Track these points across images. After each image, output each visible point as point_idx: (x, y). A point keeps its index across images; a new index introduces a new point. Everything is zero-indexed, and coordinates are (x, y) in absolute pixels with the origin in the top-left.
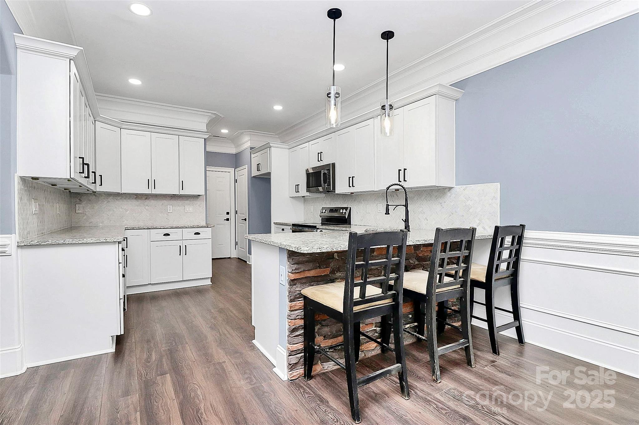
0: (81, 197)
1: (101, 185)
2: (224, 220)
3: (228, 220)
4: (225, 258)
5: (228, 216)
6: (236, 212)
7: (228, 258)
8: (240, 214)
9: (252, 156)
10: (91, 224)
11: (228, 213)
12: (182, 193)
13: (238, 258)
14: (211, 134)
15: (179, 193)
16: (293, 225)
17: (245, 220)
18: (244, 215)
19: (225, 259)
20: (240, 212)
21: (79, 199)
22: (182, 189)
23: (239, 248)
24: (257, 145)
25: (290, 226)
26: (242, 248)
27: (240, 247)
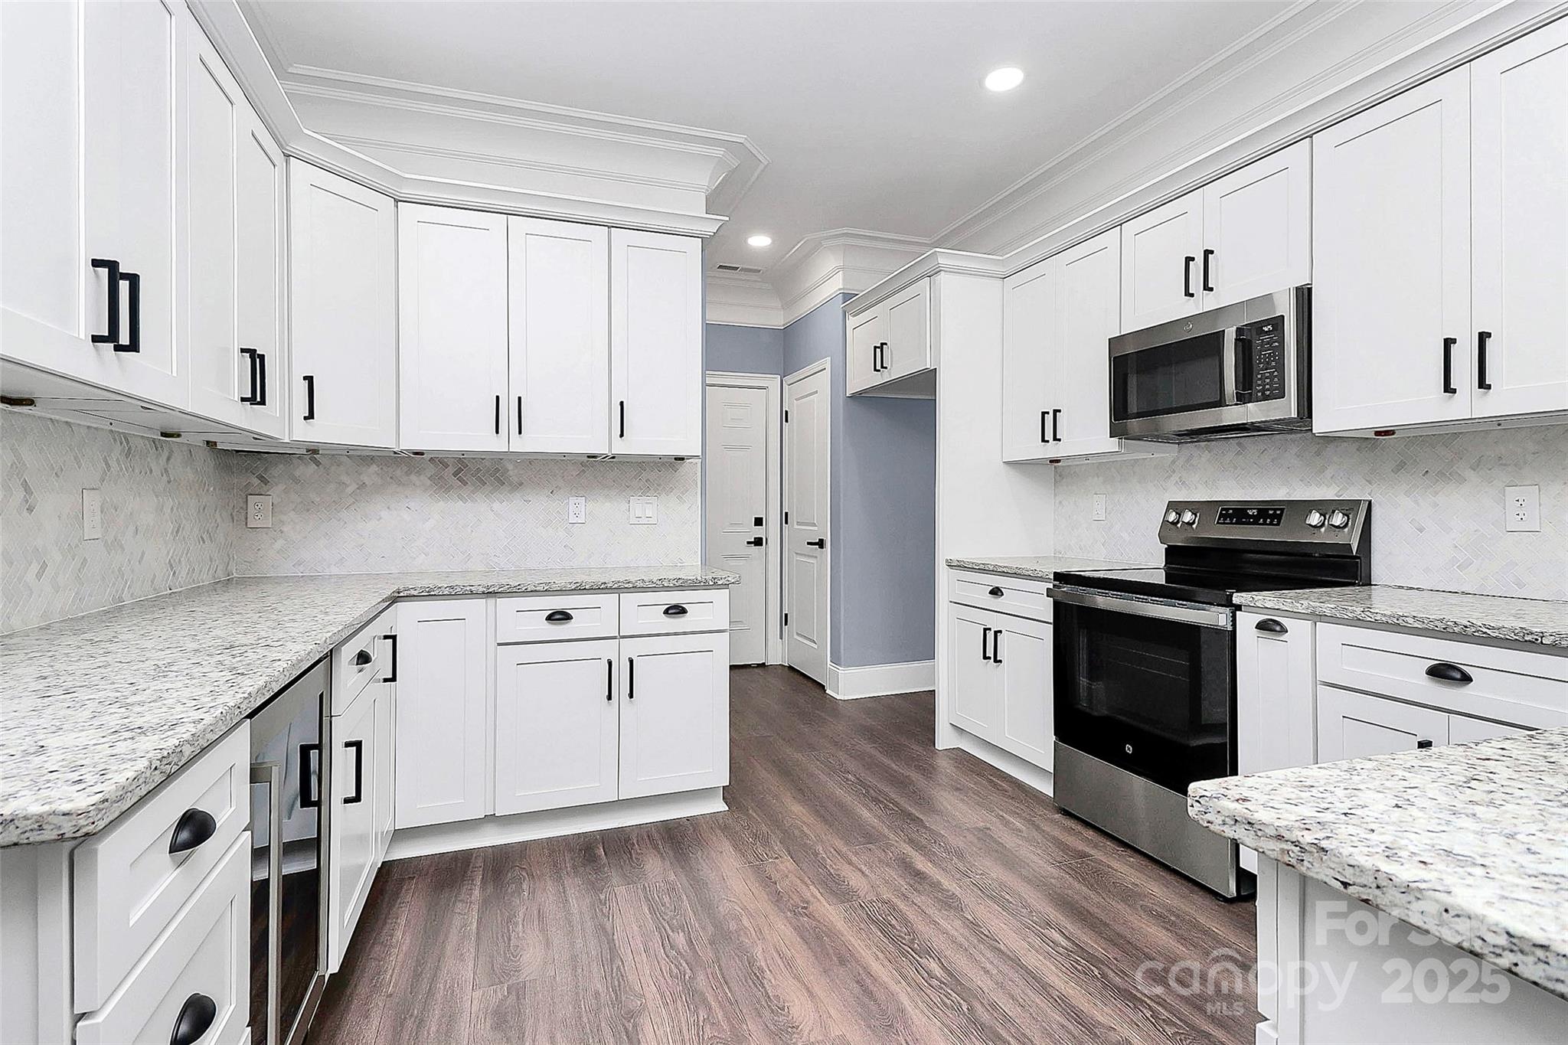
0: (266, 469)
1: (311, 416)
2: (749, 543)
3: (758, 542)
4: (749, 666)
5: (759, 532)
6: (785, 518)
7: (760, 666)
8: (798, 523)
9: (852, 322)
10: (301, 568)
11: (758, 522)
12: (620, 447)
13: (791, 668)
14: (727, 219)
15: (610, 450)
16: (1058, 576)
17: (821, 544)
18: (816, 528)
19: (751, 670)
20: (797, 519)
21: (261, 478)
22: (622, 435)
23: (796, 637)
24: (864, 285)
25: (1041, 579)
26: (810, 640)
27: (798, 634)
